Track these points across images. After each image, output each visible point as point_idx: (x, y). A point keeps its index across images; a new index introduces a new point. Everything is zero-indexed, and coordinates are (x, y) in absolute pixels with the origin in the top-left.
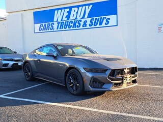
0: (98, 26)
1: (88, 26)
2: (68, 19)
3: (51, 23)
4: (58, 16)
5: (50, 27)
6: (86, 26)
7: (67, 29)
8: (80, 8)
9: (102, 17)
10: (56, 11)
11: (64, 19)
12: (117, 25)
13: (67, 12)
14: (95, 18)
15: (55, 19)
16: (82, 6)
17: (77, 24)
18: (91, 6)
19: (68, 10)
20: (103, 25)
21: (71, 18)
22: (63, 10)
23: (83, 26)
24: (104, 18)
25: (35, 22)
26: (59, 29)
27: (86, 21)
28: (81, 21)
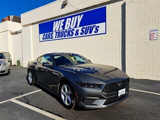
0: (88, 34)
1: (79, 35)
2: (64, 29)
3: (51, 33)
4: (57, 26)
5: (50, 36)
6: (78, 35)
7: (63, 37)
8: (73, 18)
9: (92, 25)
10: (55, 22)
11: (61, 29)
12: (106, 33)
13: (63, 23)
14: (85, 27)
15: (54, 30)
16: (75, 16)
17: (71, 33)
18: (82, 15)
19: (63, 20)
20: (93, 33)
21: (66, 28)
22: (60, 21)
23: (76, 35)
24: (93, 26)
25: (40, 33)
26: (57, 38)
27: (78, 30)
28: (74, 30)
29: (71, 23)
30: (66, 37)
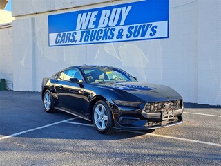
0: (139, 37)
1: (124, 38)
2: (96, 27)
3: (72, 32)
4: (82, 22)
5: (71, 38)
6: (121, 37)
7: (95, 41)
8: (114, 10)
9: (146, 24)
10: (80, 15)
11: (91, 26)
12: (168, 37)
13: (96, 16)
14: (135, 26)
15: (78, 27)
16: (117, 7)
17: (109, 34)
18: (129, 8)
19: (96, 13)
20: (147, 36)
21: (101, 25)
22: (89, 13)
23: (117, 38)
24: (148, 25)
26: (83, 42)
27: (122, 30)
28: (114, 29)
30: (101, 41)
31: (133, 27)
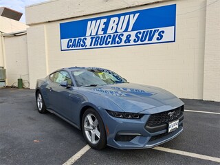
0: (146, 42)
1: (132, 42)
2: (105, 33)
3: (82, 38)
4: (92, 29)
5: (82, 43)
6: (129, 42)
7: (104, 45)
8: (122, 17)
9: (153, 30)
10: (89, 23)
11: (100, 32)
12: (174, 41)
13: (104, 23)
14: (142, 31)
16: (125, 14)
17: (117, 39)
18: (137, 15)
19: (105, 20)
20: (154, 40)
21: (109, 31)
22: (99, 21)
23: (125, 42)
24: (155, 31)
25: (62, 38)
26: (92, 46)
27: (130, 35)
28: (122, 35)
29: (117, 24)
31: (140, 33)
